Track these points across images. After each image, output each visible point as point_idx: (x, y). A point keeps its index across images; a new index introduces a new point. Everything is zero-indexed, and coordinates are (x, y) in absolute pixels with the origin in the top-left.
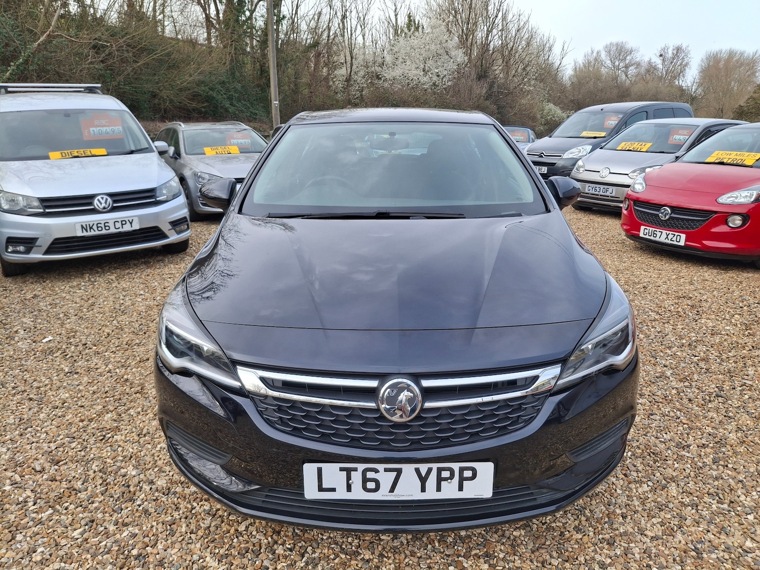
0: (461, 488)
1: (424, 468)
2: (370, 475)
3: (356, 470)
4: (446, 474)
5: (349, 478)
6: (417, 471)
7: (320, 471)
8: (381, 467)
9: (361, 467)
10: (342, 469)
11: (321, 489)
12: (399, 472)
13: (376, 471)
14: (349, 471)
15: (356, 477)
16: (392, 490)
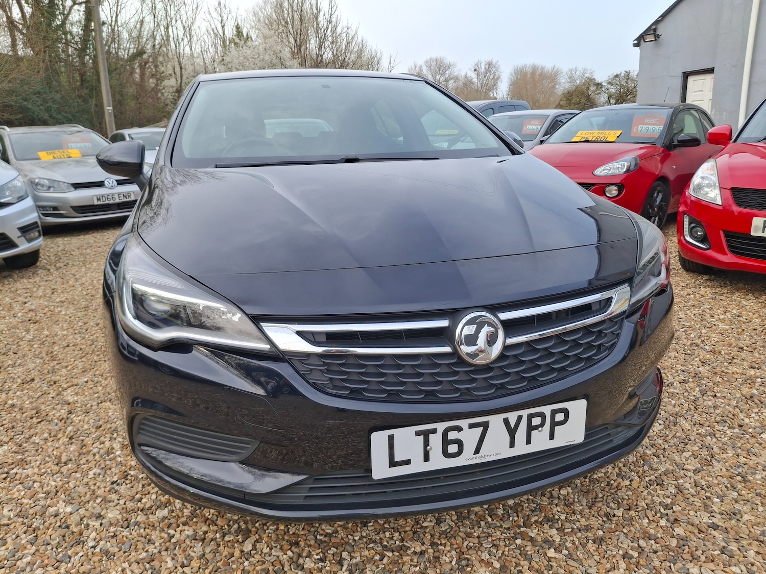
0: (552, 437)
1: (512, 417)
2: (452, 435)
3: (434, 431)
4: (536, 421)
5: (426, 443)
6: (506, 421)
7: (391, 438)
8: (464, 423)
9: (441, 426)
10: (418, 434)
11: (393, 464)
12: (486, 426)
13: (459, 429)
14: (426, 434)
15: (436, 441)
16: (477, 451)
